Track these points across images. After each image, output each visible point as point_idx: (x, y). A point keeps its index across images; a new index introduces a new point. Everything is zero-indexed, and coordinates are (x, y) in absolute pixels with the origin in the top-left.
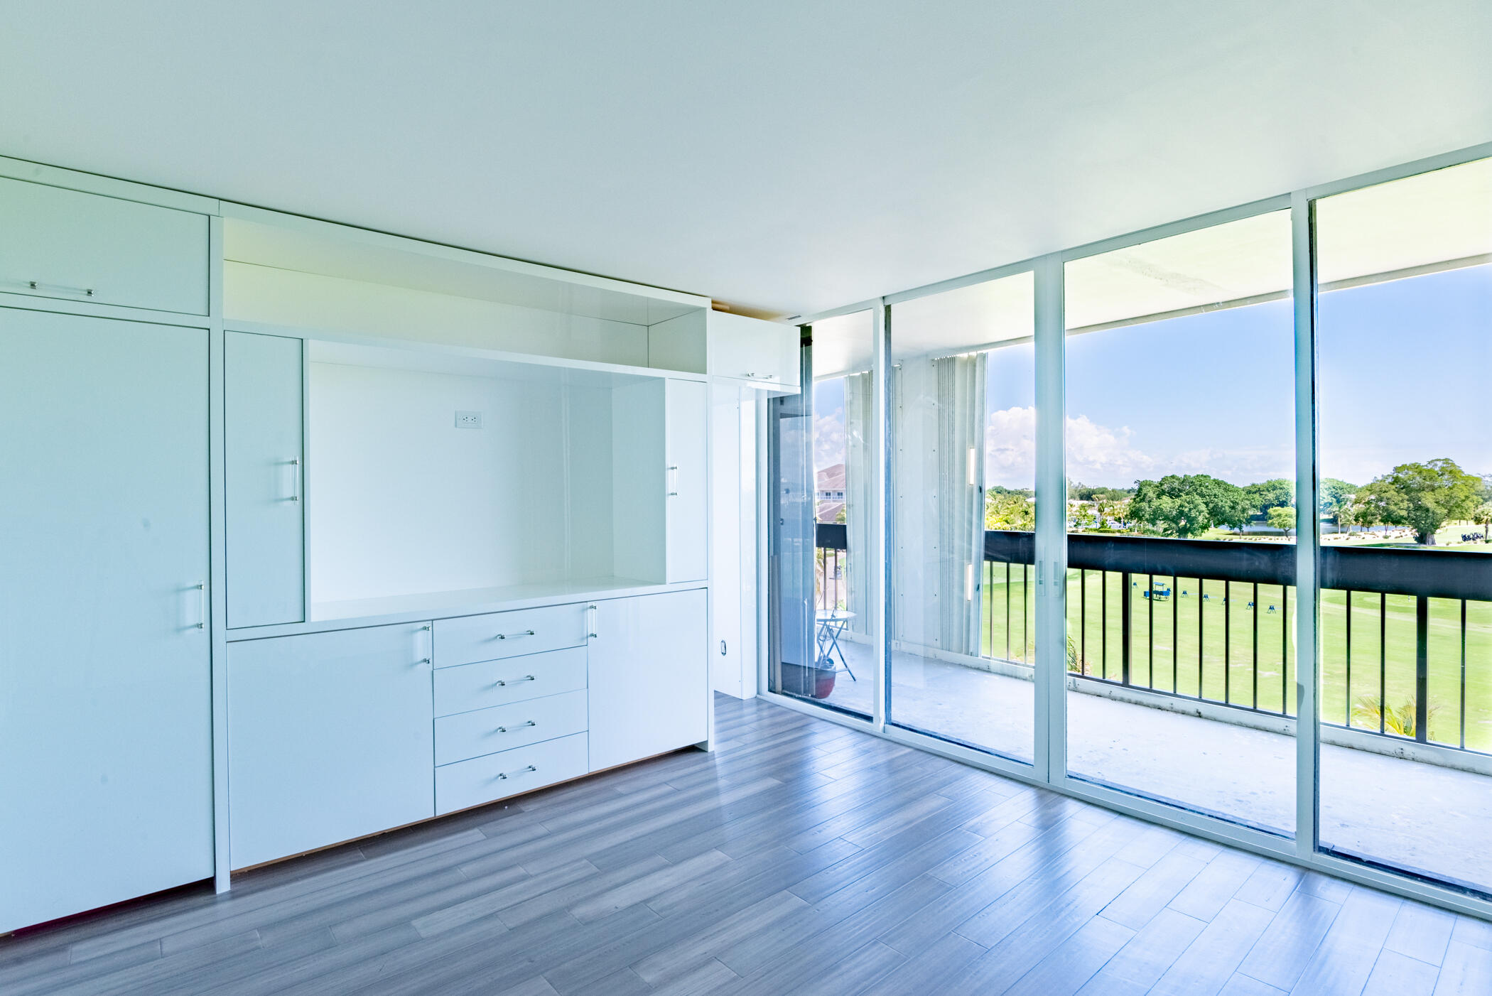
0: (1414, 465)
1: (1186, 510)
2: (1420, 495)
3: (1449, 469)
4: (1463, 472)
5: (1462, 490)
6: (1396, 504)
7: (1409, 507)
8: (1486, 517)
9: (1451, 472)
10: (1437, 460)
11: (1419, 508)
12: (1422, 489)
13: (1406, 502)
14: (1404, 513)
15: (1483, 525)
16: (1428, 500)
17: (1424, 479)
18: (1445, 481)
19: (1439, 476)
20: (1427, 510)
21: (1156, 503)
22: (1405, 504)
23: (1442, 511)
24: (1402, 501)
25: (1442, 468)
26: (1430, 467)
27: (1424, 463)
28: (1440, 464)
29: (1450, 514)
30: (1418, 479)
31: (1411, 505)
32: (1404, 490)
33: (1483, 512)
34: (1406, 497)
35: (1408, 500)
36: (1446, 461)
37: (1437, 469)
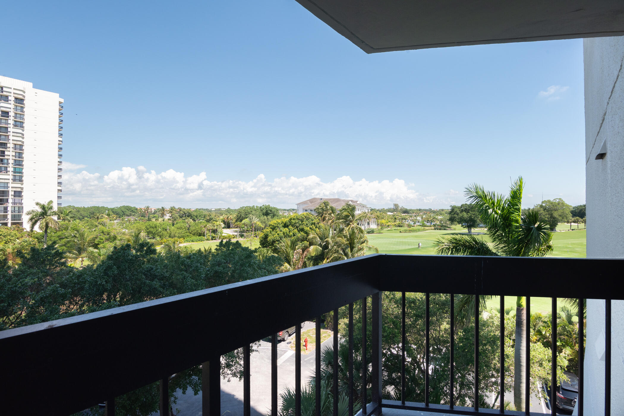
1: (473, 217)
6: (544, 216)
10: (557, 199)
13: (547, 215)
14: (547, 219)
16: (556, 214)
21: (461, 215)
22: (547, 216)
23: (560, 218)
24: (546, 215)
26: (554, 201)
28: (558, 200)
32: (545, 211)
34: (548, 213)
36: (560, 199)
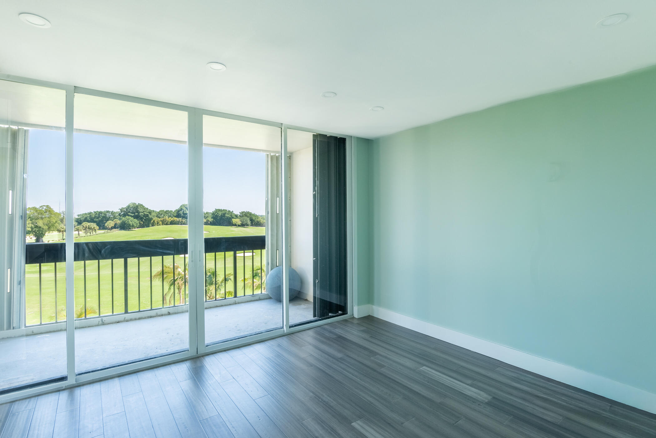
0: (34, 208)
2: (37, 221)
3: (49, 210)
4: (54, 211)
5: (54, 219)
7: (32, 227)
8: (62, 230)
9: (49, 211)
11: (36, 227)
12: (38, 219)
15: (61, 233)
17: (38, 214)
18: (47, 215)
19: (45, 213)
20: (40, 227)
25: (46, 209)
27: (38, 207)
29: (49, 229)
30: (36, 214)
31: (33, 225)
33: (61, 228)
35: (32, 223)
37: (44, 210)
